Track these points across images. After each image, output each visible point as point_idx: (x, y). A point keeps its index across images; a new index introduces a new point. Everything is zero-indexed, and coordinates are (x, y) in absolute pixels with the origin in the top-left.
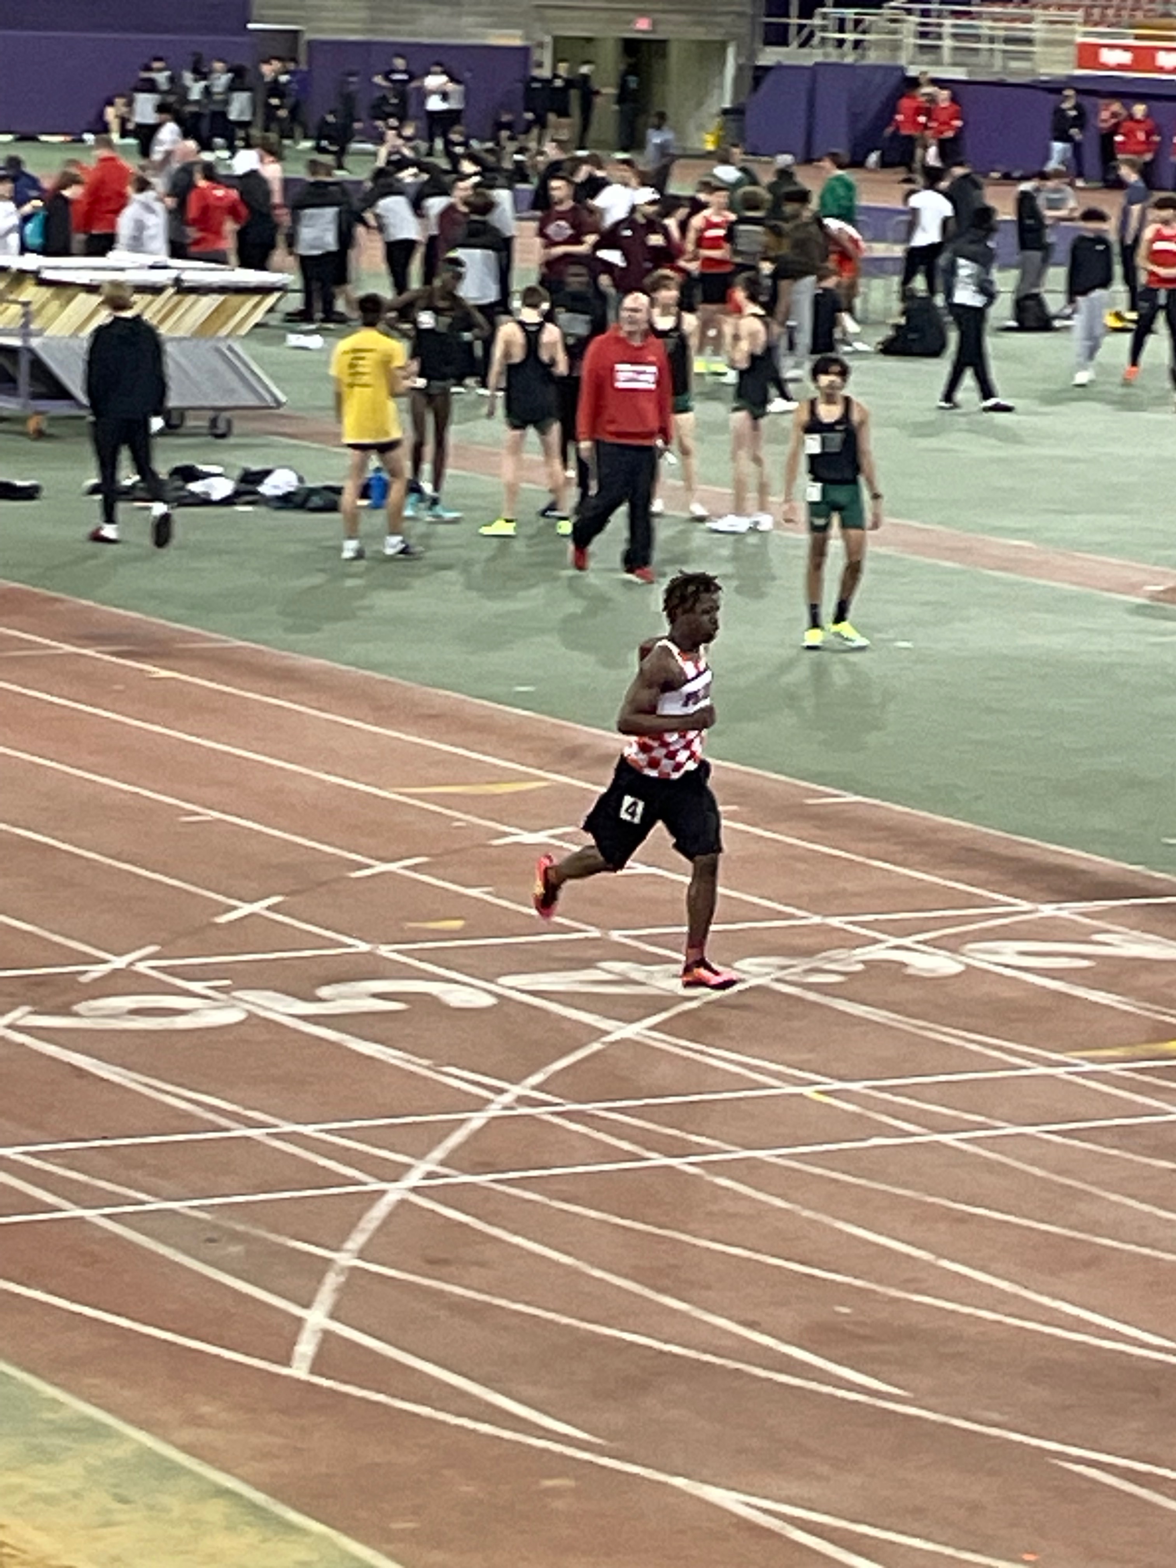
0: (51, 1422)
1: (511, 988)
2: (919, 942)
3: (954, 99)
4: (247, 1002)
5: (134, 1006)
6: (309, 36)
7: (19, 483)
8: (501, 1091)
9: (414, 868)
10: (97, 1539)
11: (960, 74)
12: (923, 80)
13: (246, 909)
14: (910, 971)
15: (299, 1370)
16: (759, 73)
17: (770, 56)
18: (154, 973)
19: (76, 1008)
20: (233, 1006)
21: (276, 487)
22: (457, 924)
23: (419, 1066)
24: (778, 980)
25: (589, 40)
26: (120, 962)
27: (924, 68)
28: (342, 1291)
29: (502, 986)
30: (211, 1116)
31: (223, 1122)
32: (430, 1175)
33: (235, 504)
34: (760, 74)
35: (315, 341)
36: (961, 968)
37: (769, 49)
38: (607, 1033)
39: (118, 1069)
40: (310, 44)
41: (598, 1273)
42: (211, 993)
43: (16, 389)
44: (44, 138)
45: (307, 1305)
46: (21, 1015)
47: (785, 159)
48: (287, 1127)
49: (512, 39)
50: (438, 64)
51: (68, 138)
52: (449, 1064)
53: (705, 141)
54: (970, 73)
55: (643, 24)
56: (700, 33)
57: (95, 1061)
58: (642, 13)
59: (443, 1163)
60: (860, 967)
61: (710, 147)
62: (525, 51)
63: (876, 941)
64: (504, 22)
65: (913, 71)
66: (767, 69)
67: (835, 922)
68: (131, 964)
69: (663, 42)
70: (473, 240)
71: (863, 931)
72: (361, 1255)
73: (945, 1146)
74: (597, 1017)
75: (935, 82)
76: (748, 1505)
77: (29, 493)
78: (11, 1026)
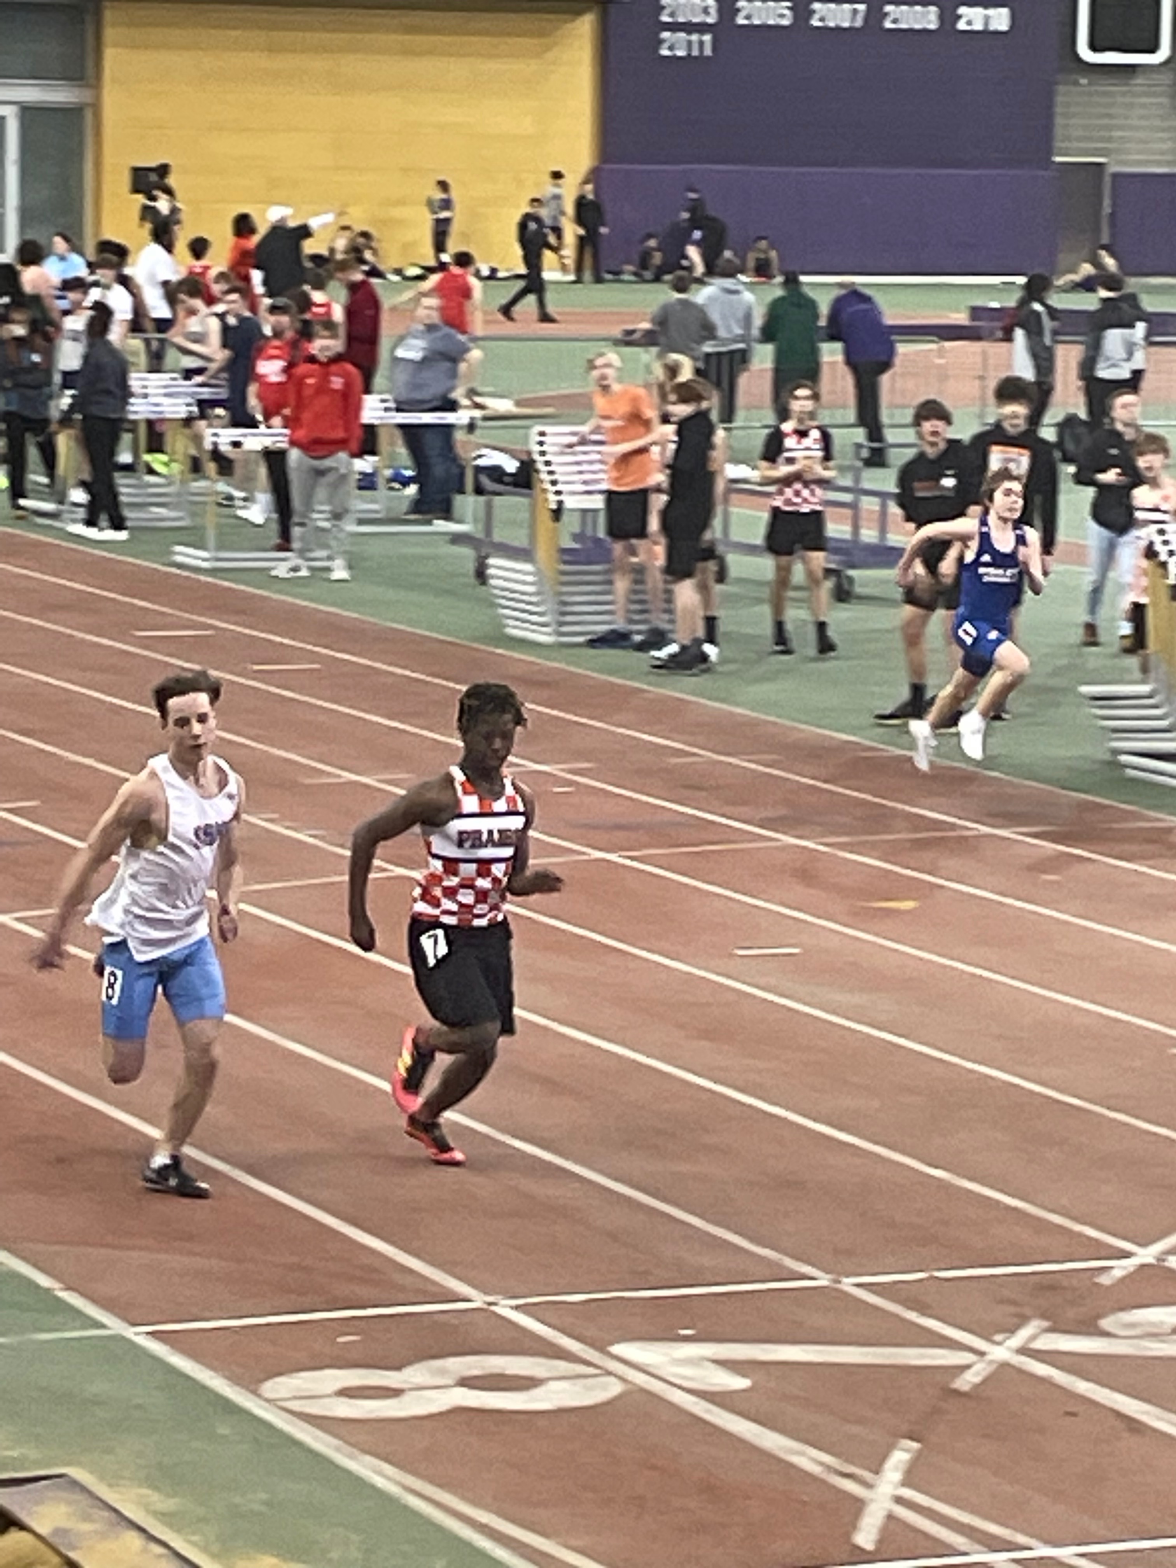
6: (1110, 170)
26: (1146, 1255)
40: (1116, 176)
46: (1034, 1333)
68: (1162, 1257)
78: (1023, 1351)
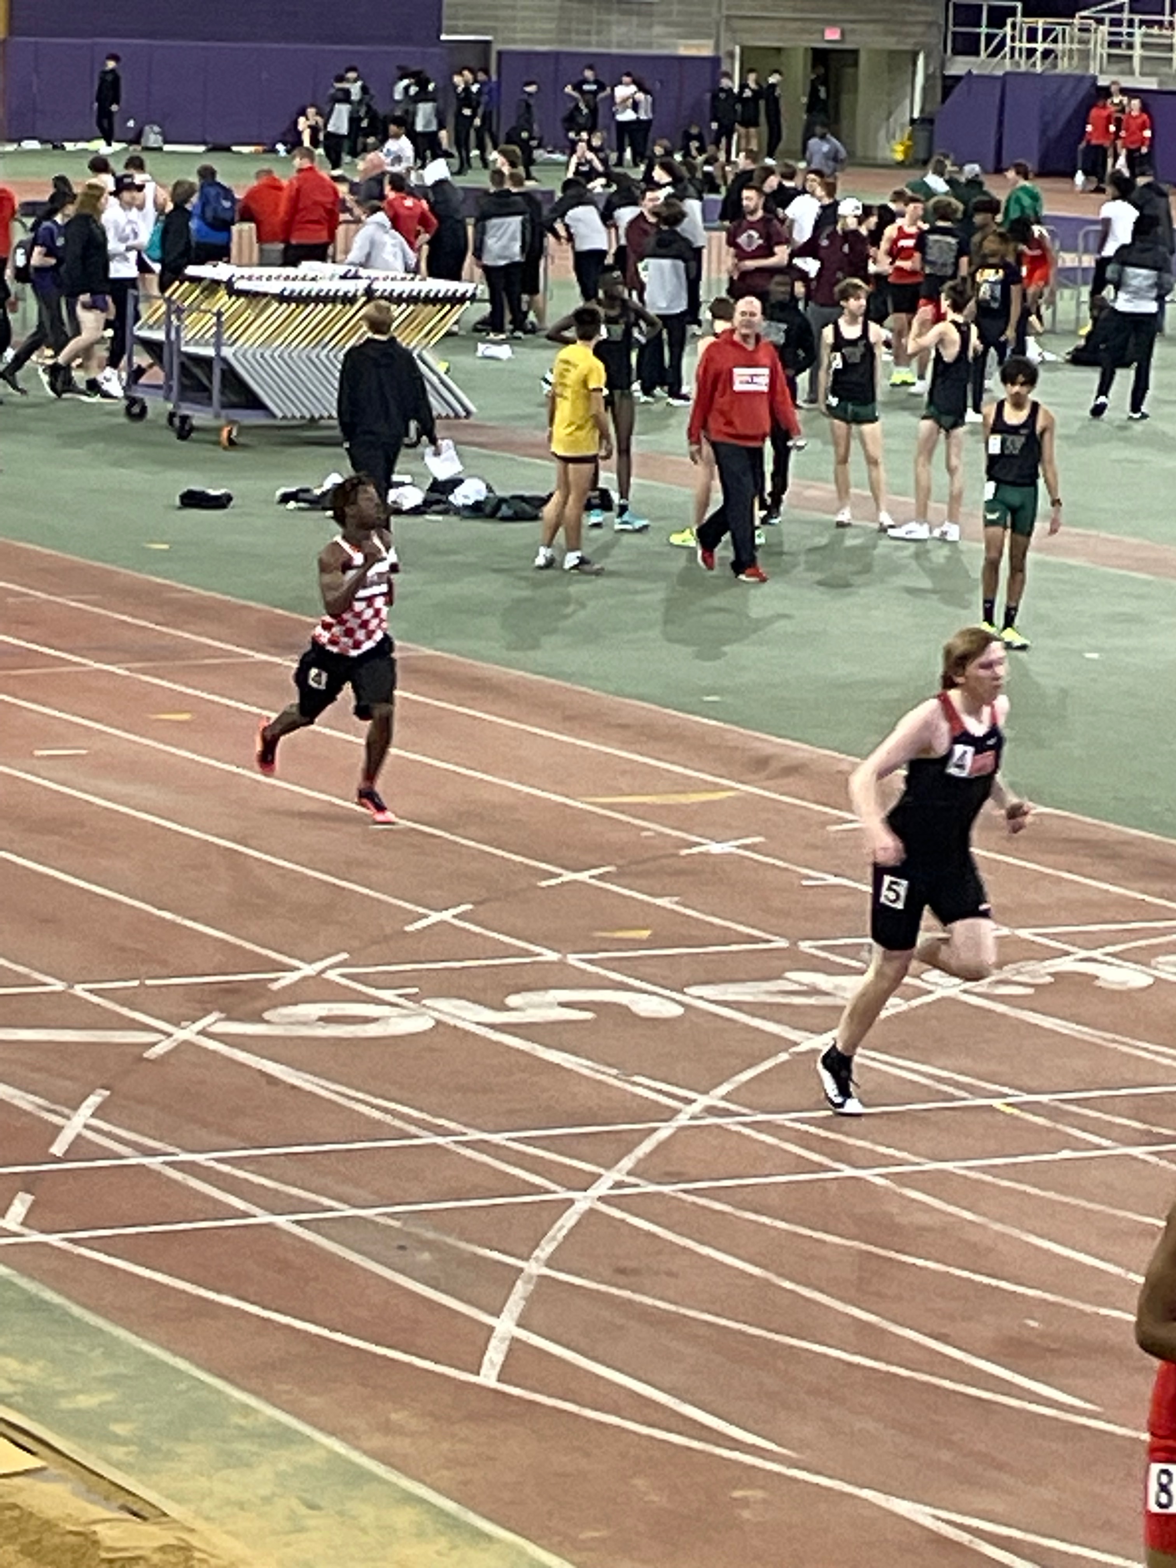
0: (241, 1428)
1: (701, 998)
2: (1108, 954)
3: (1144, 108)
4: (435, 1010)
5: (324, 1013)
6: (496, 47)
7: (212, 492)
8: (689, 1102)
9: (600, 877)
10: (288, 1545)
11: (1151, 84)
12: (1114, 89)
13: (435, 917)
14: (1098, 983)
15: (488, 1377)
16: (949, 82)
17: (959, 66)
18: (344, 981)
19: (267, 1015)
20: (422, 1014)
21: (466, 497)
22: (645, 934)
23: (609, 1076)
24: (965, 991)
25: (779, 50)
26: (309, 970)
27: (1114, 78)
28: (530, 1300)
29: (691, 996)
30: (398, 1123)
31: (413, 1129)
32: (618, 1185)
33: (424, 513)
34: (950, 84)
35: (504, 352)
36: (1150, 981)
37: (960, 59)
38: (796, 1044)
39: (308, 1077)
40: (500, 54)
41: (788, 1285)
42: (401, 1001)
43: (210, 398)
44: (235, 148)
45: (497, 1314)
46: (213, 1021)
47: (972, 169)
48: (475, 1135)
49: (704, 49)
50: (628, 74)
51: (260, 148)
52: (638, 1074)
53: (893, 151)
54: (1160, 83)
55: (832, 35)
56: (891, 43)
57: (283, 1067)
58: (832, 23)
59: (629, 1173)
60: (1049, 979)
61: (899, 157)
62: (715, 61)
63: (1067, 954)
64: (694, 33)
65: (1103, 81)
66: (957, 79)
67: (1025, 933)
68: (323, 971)
69: (855, 52)
70: (663, 251)
71: (1053, 944)
72: (549, 1264)
73: (1135, 1158)
74: (787, 1028)
75: (1124, 91)
76: (938, 1518)
77: (221, 502)
78: (203, 1033)
